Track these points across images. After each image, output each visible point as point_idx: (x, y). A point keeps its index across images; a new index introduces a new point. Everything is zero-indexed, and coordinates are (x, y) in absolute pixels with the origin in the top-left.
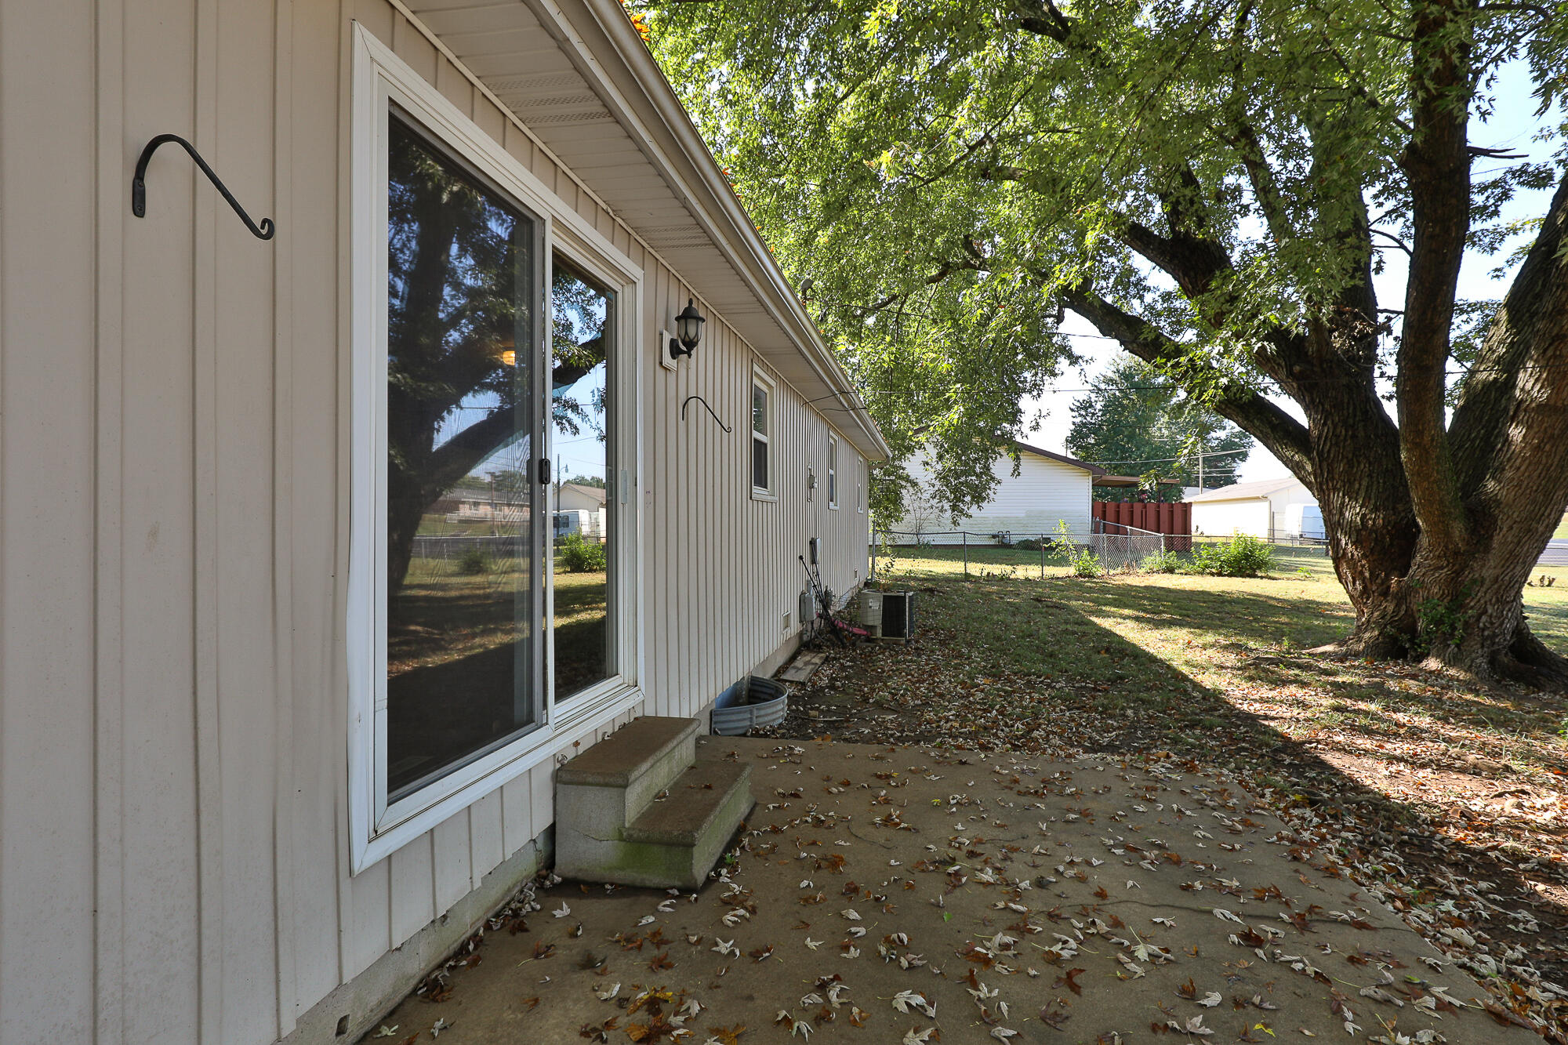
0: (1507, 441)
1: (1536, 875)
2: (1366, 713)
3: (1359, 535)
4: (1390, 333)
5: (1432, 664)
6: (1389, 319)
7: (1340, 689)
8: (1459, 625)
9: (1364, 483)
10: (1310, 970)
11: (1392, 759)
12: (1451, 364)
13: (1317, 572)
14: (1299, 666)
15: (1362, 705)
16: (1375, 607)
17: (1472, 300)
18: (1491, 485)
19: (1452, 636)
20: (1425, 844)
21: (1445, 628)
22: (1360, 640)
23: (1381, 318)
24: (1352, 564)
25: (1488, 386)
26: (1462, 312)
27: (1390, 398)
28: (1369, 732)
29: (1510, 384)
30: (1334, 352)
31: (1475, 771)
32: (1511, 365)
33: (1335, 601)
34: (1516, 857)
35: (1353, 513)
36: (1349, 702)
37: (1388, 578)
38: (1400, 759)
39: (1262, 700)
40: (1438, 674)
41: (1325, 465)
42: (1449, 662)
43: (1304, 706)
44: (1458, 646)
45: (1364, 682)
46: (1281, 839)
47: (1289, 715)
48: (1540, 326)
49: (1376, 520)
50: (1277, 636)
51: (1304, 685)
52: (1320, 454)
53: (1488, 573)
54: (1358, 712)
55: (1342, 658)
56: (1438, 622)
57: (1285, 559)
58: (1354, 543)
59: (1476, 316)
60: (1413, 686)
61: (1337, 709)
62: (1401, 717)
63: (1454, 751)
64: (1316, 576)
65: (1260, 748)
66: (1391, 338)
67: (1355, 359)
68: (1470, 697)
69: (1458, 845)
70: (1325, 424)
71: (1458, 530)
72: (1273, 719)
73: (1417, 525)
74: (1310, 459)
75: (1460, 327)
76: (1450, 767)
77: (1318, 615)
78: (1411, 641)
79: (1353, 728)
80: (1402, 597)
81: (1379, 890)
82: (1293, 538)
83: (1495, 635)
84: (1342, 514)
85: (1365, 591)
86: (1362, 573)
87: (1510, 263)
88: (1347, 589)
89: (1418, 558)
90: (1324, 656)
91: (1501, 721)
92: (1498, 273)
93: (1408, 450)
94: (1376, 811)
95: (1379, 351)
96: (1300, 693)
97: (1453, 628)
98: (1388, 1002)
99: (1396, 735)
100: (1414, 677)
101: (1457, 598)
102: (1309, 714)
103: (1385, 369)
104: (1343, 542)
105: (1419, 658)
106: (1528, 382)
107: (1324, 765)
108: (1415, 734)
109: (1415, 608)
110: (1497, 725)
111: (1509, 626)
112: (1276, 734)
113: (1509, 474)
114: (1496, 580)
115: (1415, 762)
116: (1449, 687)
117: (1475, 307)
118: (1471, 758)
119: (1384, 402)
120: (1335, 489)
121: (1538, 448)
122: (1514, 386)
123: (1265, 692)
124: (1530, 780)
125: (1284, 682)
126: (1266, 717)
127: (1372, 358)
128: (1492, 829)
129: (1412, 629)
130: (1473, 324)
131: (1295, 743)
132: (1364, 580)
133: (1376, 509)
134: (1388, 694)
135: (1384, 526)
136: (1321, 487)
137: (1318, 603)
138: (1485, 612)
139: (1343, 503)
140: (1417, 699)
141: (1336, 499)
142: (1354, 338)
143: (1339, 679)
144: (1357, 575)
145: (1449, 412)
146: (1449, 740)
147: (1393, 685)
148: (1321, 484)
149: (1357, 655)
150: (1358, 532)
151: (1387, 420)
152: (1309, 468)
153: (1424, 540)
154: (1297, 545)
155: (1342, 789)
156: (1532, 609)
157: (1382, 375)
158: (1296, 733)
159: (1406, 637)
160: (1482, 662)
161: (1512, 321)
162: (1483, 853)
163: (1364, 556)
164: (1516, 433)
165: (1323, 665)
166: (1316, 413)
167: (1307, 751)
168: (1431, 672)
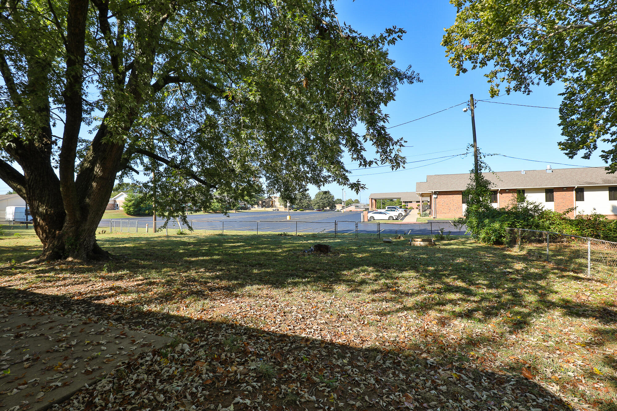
0: (92, 186)
1: (95, 300)
2: (49, 276)
3: (44, 217)
4: (56, 145)
5: (70, 259)
6: (56, 140)
7: (38, 272)
8: (78, 245)
9: (47, 198)
10: (38, 335)
11: (58, 287)
12: (77, 159)
13: (23, 235)
14: (20, 268)
15: (47, 275)
16: (50, 243)
17: (83, 139)
18: (87, 200)
19: (76, 249)
20: (68, 302)
21: (74, 247)
22: (45, 255)
23: (54, 139)
24: (42, 227)
25: (87, 169)
26: (80, 142)
27: (56, 168)
28: (50, 281)
29: (93, 169)
30: (36, 147)
31: (82, 283)
32: (93, 163)
33: (32, 245)
34: (91, 297)
35: (42, 209)
36: (42, 275)
37: (55, 232)
38: (60, 286)
39: (6, 281)
40: (72, 262)
41: (31, 191)
42: (75, 258)
43: (25, 279)
44: (78, 252)
45: (47, 268)
46: (23, 313)
47: (19, 283)
48: (100, 154)
49: (51, 211)
50: (9, 259)
51: (23, 273)
52: (29, 186)
53: (86, 227)
54: (46, 277)
55: (38, 263)
56: (72, 245)
57: (7, 231)
58: (43, 220)
59: (84, 144)
60: (64, 266)
61: (37, 277)
62: (60, 275)
63: (76, 280)
64: (23, 236)
65: (9, 295)
66: (57, 147)
67: (43, 152)
68: (81, 266)
69: (77, 300)
70: (31, 175)
71: (78, 214)
72: (13, 286)
73: (65, 213)
74: (24, 187)
75: (80, 147)
76: (75, 284)
77: (25, 251)
78: (63, 252)
79: (45, 282)
80: (60, 237)
81: (56, 315)
82: (10, 222)
83: (88, 247)
84: (38, 209)
85: (47, 237)
86: (45, 230)
87: (94, 130)
88: (40, 237)
89: (65, 224)
90: (31, 263)
91: (89, 271)
92: (90, 132)
93: (63, 187)
94: (54, 299)
95: (52, 150)
96: (23, 276)
97: (76, 246)
98: (60, 332)
99: (59, 280)
100: (64, 264)
101: (77, 235)
102: (27, 281)
103: (54, 157)
104: (39, 220)
105: (66, 258)
106: (97, 170)
107: (35, 294)
108: (64, 279)
109: (64, 241)
110: (88, 271)
111: (92, 243)
112: (15, 290)
113: (92, 197)
114: (88, 230)
115: (65, 285)
116: (75, 265)
117: (84, 141)
118: (80, 280)
119: (54, 169)
120: (35, 200)
121: (99, 189)
122: (94, 170)
123: (7, 278)
124: (96, 282)
125: (15, 274)
126: (10, 286)
127: (50, 153)
128: (86, 294)
129: (63, 249)
130: (83, 146)
131: (23, 291)
132: (46, 233)
133: (51, 207)
134: (56, 270)
135: (54, 213)
136: (29, 199)
137: (25, 247)
138: (85, 240)
139: (38, 205)
140: (65, 270)
141: (36, 203)
142: (43, 144)
143: (38, 269)
144: (44, 231)
145: (76, 174)
146: (75, 278)
147: (57, 267)
148: (29, 197)
149: (43, 261)
150: (44, 216)
151: (55, 176)
152: (24, 191)
153: (67, 218)
154: (12, 225)
155: (42, 297)
156: (99, 240)
157: (54, 159)
158: (22, 288)
159: (61, 251)
160: (85, 256)
161: (94, 150)
162: (83, 300)
163: (47, 224)
164: (94, 184)
165: (30, 266)
166: (28, 170)
167: (29, 291)
168: (70, 261)
